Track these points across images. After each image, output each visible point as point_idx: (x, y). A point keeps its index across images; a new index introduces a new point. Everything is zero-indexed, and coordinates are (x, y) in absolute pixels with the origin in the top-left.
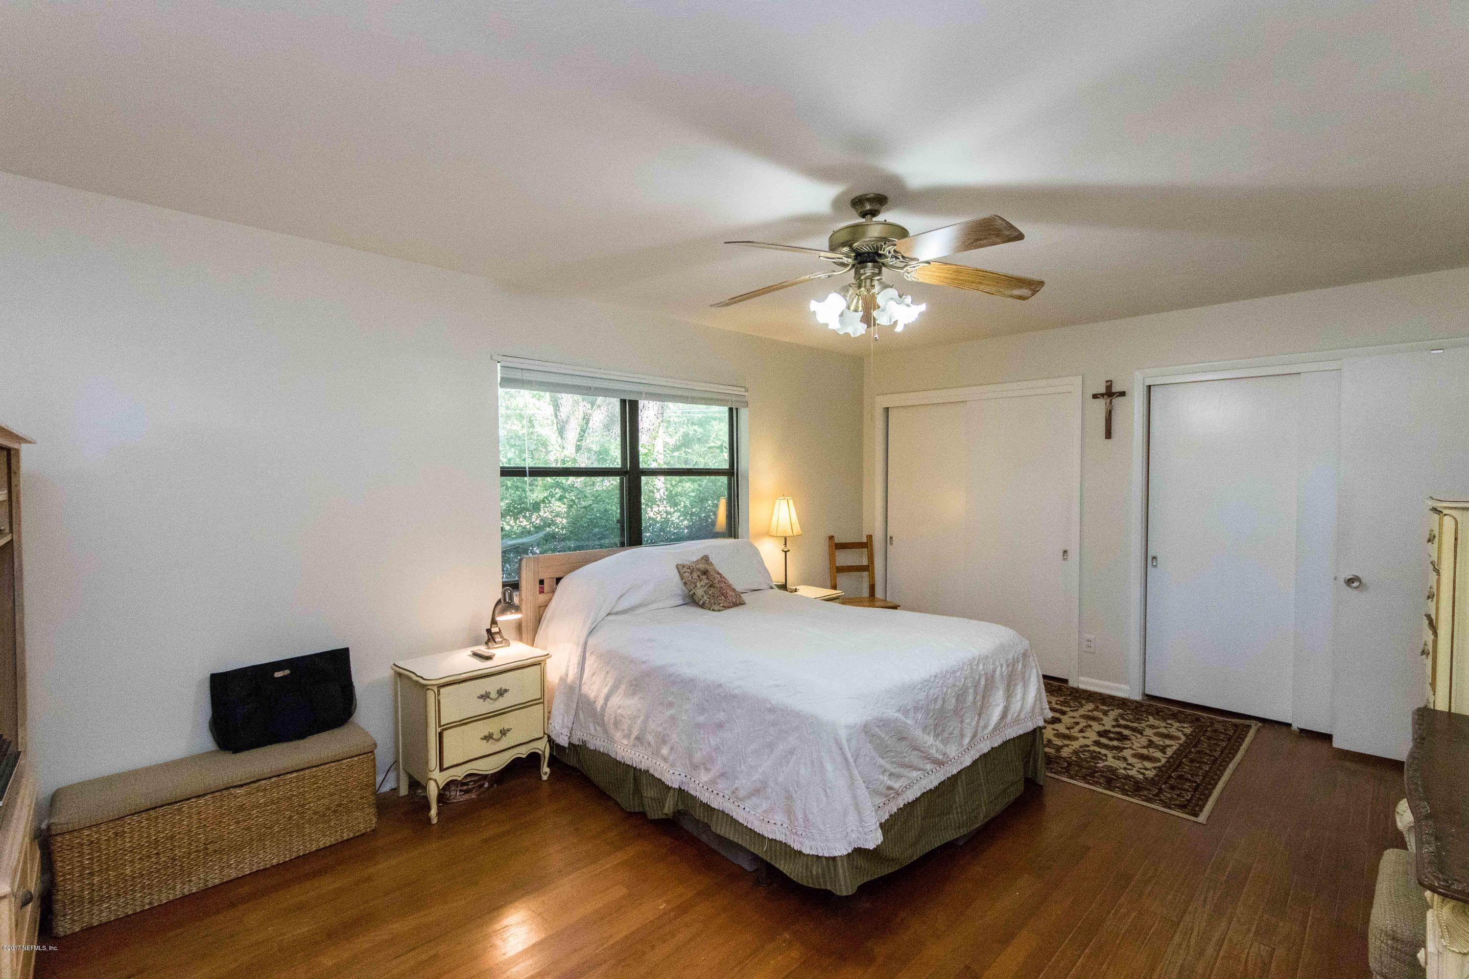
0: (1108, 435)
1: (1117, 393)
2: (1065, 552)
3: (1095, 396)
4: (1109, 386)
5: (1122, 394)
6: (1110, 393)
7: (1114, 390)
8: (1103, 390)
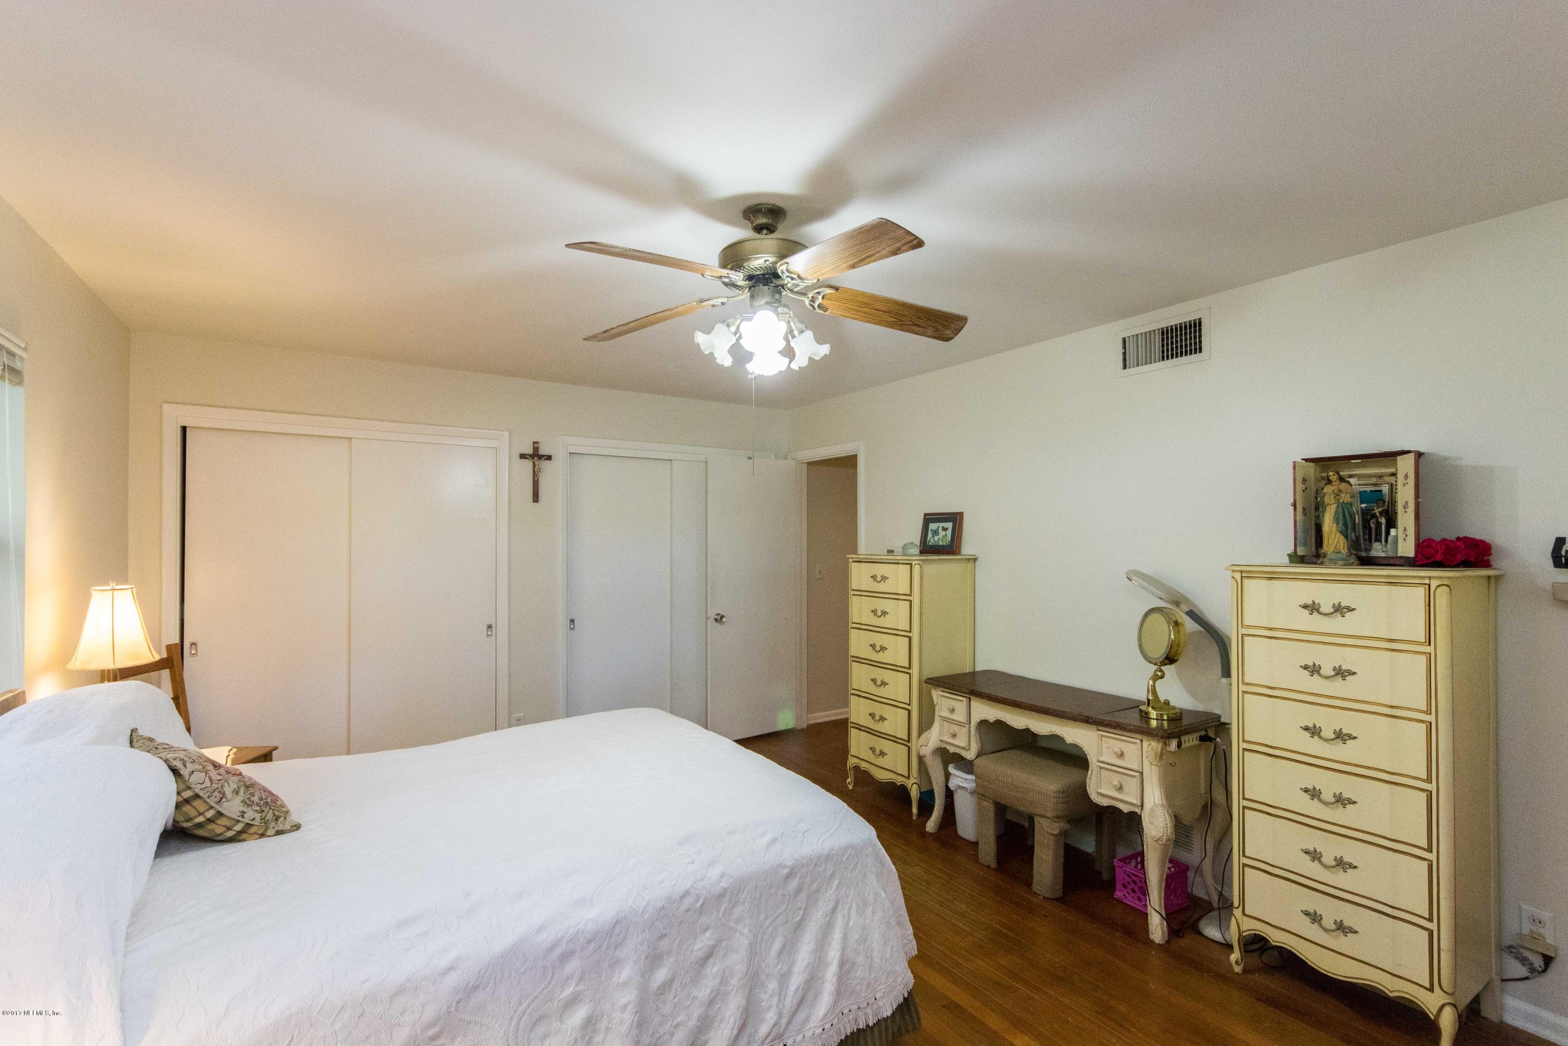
0: (536, 498)
1: (546, 455)
2: (490, 627)
3: (523, 456)
4: (536, 449)
5: (549, 458)
6: (536, 456)
7: (541, 452)
8: (530, 451)
